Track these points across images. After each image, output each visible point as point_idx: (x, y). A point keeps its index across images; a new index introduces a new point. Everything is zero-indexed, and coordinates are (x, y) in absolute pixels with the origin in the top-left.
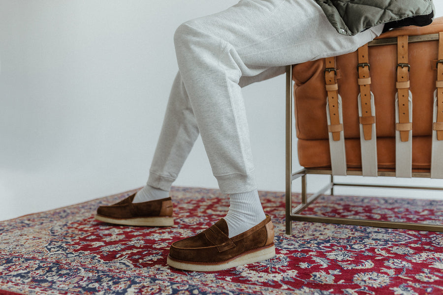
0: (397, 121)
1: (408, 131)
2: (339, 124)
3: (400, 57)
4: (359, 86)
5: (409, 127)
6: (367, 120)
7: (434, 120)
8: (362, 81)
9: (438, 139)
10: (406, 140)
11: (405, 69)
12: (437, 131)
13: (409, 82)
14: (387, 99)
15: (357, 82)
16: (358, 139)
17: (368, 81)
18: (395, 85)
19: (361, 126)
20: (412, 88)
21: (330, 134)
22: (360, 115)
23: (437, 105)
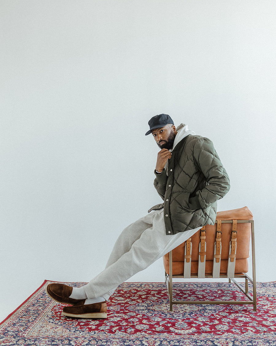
0: (215, 254)
1: (219, 258)
2: (190, 255)
3: (218, 228)
4: (201, 239)
5: (220, 257)
6: (202, 253)
7: (230, 254)
8: (202, 238)
9: (231, 262)
10: (219, 262)
11: (220, 234)
12: (231, 258)
13: (221, 239)
14: (212, 245)
15: (200, 238)
16: (198, 261)
17: (205, 237)
18: (215, 239)
19: (200, 256)
20: (222, 241)
21: (185, 259)
22: (200, 251)
23: (231, 248)
